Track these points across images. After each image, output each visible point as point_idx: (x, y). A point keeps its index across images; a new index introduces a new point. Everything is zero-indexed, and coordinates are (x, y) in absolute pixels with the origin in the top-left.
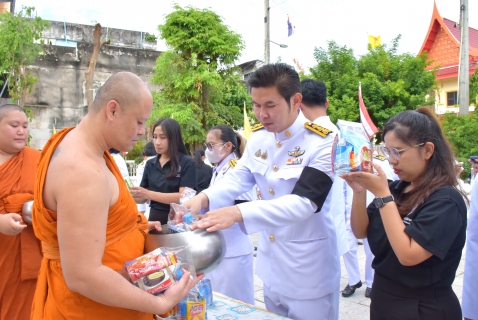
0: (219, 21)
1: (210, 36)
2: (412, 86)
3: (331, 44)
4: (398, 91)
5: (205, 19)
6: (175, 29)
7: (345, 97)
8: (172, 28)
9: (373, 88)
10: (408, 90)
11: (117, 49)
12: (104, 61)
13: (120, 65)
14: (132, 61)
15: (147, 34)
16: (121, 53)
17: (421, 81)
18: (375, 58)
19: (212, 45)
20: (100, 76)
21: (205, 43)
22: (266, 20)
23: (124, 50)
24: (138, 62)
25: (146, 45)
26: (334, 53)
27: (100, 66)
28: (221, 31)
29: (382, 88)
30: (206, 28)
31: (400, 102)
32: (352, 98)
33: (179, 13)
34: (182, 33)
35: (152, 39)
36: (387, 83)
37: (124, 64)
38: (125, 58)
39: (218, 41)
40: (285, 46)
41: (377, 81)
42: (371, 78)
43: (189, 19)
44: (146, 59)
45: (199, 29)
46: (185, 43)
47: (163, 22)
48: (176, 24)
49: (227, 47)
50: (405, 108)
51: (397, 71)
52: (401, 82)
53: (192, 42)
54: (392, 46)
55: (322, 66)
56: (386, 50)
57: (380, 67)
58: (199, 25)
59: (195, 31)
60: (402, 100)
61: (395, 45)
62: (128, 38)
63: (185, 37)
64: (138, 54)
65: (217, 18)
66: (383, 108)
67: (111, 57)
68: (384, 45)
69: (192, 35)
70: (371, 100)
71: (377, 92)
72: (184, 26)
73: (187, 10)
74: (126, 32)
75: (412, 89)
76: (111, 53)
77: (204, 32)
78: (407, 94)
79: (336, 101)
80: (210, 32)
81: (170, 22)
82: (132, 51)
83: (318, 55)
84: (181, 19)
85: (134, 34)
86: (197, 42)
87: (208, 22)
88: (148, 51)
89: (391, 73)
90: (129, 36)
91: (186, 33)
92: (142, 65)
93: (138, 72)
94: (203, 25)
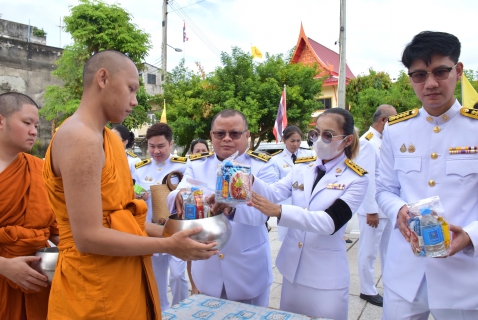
0: (128, 19)
1: (120, 33)
2: (306, 91)
3: (235, 50)
4: (295, 95)
5: (115, 15)
6: (84, 22)
7: (248, 99)
8: (80, 21)
9: (274, 92)
10: (302, 95)
13: (9, 58)
14: (23, 55)
15: (35, 29)
16: (10, 45)
17: (313, 87)
18: (273, 65)
19: (121, 42)
21: (114, 39)
22: (164, 24)
23: (13, 42)
24: (29, 56)
25: (34, 40)
26: (237, 58)
28: (130, 29)
30: (116, 25)
31: (295, 106)
32: (256, 100)
33: (88, 6)
34: (91, 27)
35: (41, 34)
37: (14, 57)
38: (15, 51)
39: (128, 38)
41: (277, 86)
42: (272, 83)
43: (97, 13)
44: (38, 53)
45: (108, 24)
46: (93, 38)
47: (69, 14)
48: (83, 17)
49: (136, 45)
50: (299, 111)
51: (292, 78)
52: (298, 88)
53: (101, 38)
54: (288, 56)
55: (227, 70)
56: (283, 58)
57: (279, 73)
58: (108, 21)
59: (105, 26)
60: (297, 104)
61: (291, 55)
62: (14, 31)
63: (93, 32)
64: (30, 48)
65: (126, 17)
68: (282, 55)
69: (101, 30)
70: (271, 102)
72: (93, 20)
73: (96, 4)
74: (11, 24)
75: (306, 94)
77: (114, 28)
78: (301, 99)
79: (240, 103)
80: (120, 29)
81: (78, 14)
82: (23, 44)
83: (225, 59)
84: (90, 12)
85: (21, 26)
86: (106, 38)
87: (117, 18)
88: (39, 45)
89: (287, 80)
90: (15, 28)
91: (94, 28)
92: (34, 59)
93: (30, 66)
94: (113, 21)
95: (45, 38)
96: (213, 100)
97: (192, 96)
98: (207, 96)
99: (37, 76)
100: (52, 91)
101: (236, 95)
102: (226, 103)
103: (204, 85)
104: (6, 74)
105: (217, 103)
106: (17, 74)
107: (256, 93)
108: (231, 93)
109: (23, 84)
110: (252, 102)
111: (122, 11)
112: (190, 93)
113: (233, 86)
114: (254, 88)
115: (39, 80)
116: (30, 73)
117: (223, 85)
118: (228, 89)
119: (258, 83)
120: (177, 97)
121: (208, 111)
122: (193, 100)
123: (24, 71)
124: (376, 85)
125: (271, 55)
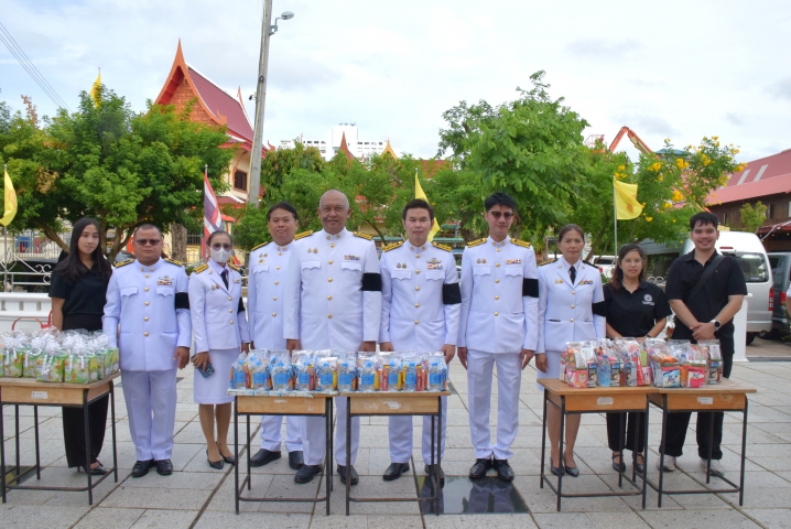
4: (193, 170)
7: (122, 170)
29: (173, 165)
31: (193, 186)
32: (135, 174)
36: (180, 158)
41: (167, 154)
42: (161, 150)
51: (188, 143)
52: (196, 160)
57: (170, 136)
60: (195, 183)
66: (172, 191)
70: (157, 178)
71: (166, 170)
79: (110, 175)
96: (57, 165)
97: (16, 155)
101: (101, 163)
102: (86, 175)
107: (136, 162)
108: (95, 158)
110: (130, 176)
112: (12, 148)
113: (96, 149)
114: (131, 155)
117: (79, 145)
118: (88, 152)
119: (138, 147)
121: (49, 183)
122: (21, 163)
124: (305, 164)
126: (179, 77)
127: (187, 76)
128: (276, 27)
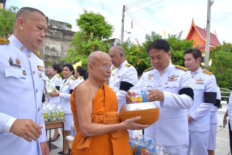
0: (104, 19)
1: (100, 26)
3: (153, 33)
4: (181, 55)
5: (98, 18)
6: (84, 21)
8: (82, 21)
11: (54, 29)
12: (48, 34)
13: (55, 37)
14: (61, 35)
15: (68, 24)
18: (171, 40)
19: (100, 30)
20: (46, 41)
21: (97, 29)
22: (123, 21)
23: (57, 30)
24: (64, 36)
25: (67, 29)
26: (154, 37)
27: (46, 36)
28: (104, 24)
29: (174, 53)
30: (98, 22)
33: (86, 14)
34: (87, 23)
35: (70, 26)
36: (176, 51)
37: (57, 36)
38: (58, 34)
39: (103, 28)
40: (130, 33)
41: (172, 50)
43: (90, 17)
44: (67, 35)
45: (95, 22)
46: (88, 28)
47: (79, 18)
48: (84, 19)
49: (107, 31)
51: (180, 46)
52: (182, 51)
53: (92, 28)
54: (179, 36)
55: (149, 42)
56: (176, 37)
57: (173, 44)
59: (93, 23)
61: (180, 35)
63: (88, 25)
64: (64, 32)
65: (103, 18)
66: (174, 62)
67: (51, 33)
68: (176, 35)
69: (91, 25)
71: (172, 55)
72: (88, 20)
73: (90, 13)
74: (58, 22)
76: (52, 31)
77: (97, 24)
80: (100, 24)
81: (82, 18)
82: (61, 31)
83: (147, 37)
84: (87, 17)
85: (62, 23)
86: (94, 28)
87: (99, 19)
88: (68, 31)
89: (178, 47)
90: (59, 24)
91: (89, 24)
92: (66, 37)
93: (64, 40)
94: (97, 21)
95: (71, 28)
96: (142, 56)
97: (133, 55)
98: (139, 55)
99: (66, 44)
100: (70, 51)
102: (147, 58)
103: (138, 50)
104: (54, 44)
105: (144, 58)
106: (58, 44)
109: (60, 48)
111: (101, 16)
112: (132, 53)
115: (67, 46)
116: (64, 43)
120: (125, 55)
121: (139, 62)
122: (132, 57)
123: (61, 42)
124: (226, 50)
125: (171, 35)
126: (193, 29)
127: (196, 29)
128: (213, 2)
